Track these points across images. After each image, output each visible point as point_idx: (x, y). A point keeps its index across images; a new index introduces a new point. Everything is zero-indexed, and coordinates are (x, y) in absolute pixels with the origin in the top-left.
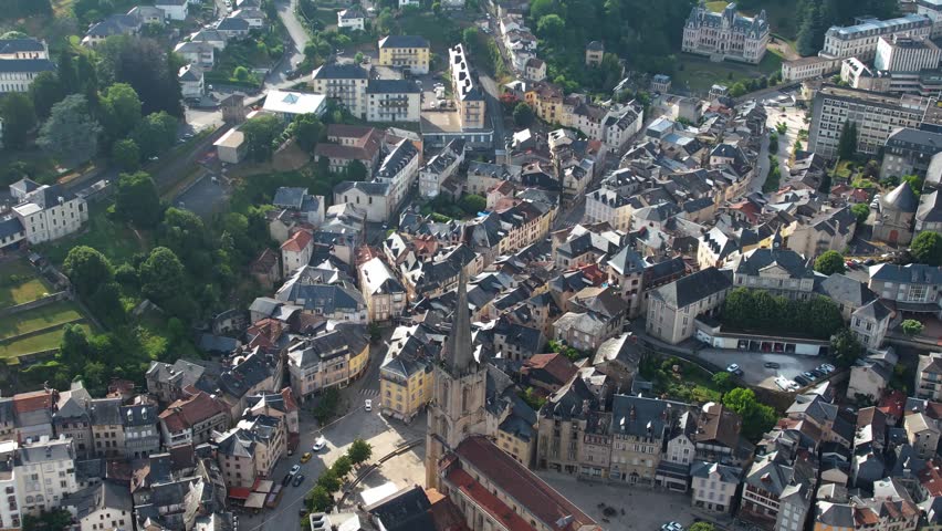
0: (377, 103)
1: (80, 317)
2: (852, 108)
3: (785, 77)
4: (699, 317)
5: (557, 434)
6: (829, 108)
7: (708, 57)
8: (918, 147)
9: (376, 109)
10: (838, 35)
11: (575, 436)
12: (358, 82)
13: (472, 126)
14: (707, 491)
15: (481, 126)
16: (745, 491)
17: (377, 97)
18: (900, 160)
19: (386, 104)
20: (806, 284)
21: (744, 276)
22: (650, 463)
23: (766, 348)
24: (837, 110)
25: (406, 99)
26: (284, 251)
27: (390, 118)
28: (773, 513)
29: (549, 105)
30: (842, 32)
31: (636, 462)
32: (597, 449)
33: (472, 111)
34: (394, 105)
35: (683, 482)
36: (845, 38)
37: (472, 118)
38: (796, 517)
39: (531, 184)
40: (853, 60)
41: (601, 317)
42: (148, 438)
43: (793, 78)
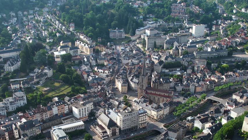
0: (72, 52)
1: (68, 87)
2: (154, 39)
3: (132, 40)
4: (162, 68)
5: (155, 86)
6: (150, 40)
7: (115, 39)
8: (171, 42)
9: (72, 53)
10: (138, 31)
11: (158, 86)
12: (68, 48)
13: (91, 54)
14: (179, 89)
15: (92, 53)
16: (184, 87)
17: (72, 51)
18: (168, 45)
19: (74, 52)
20: (174, 60)
21: (166, 60)
22: (169, 87)
23: (173, 71)
24: (151, 40)
25: (77, 50)
26: (83, 75)
27: (75, 55)
28: (188, 89)
29: (102, 48)
30: (139, 30)
31: (167, 88)
32: (161, 87)
33: (91, 50)
34: (76, 52)
35: (174, 89)
36: (140, 31)
37: (91, 52)
38: (194, 88)
39: (111, 60)
40: (143, 34)
41: (149, 70)
42: (97, 100)
43: (134, 39)
